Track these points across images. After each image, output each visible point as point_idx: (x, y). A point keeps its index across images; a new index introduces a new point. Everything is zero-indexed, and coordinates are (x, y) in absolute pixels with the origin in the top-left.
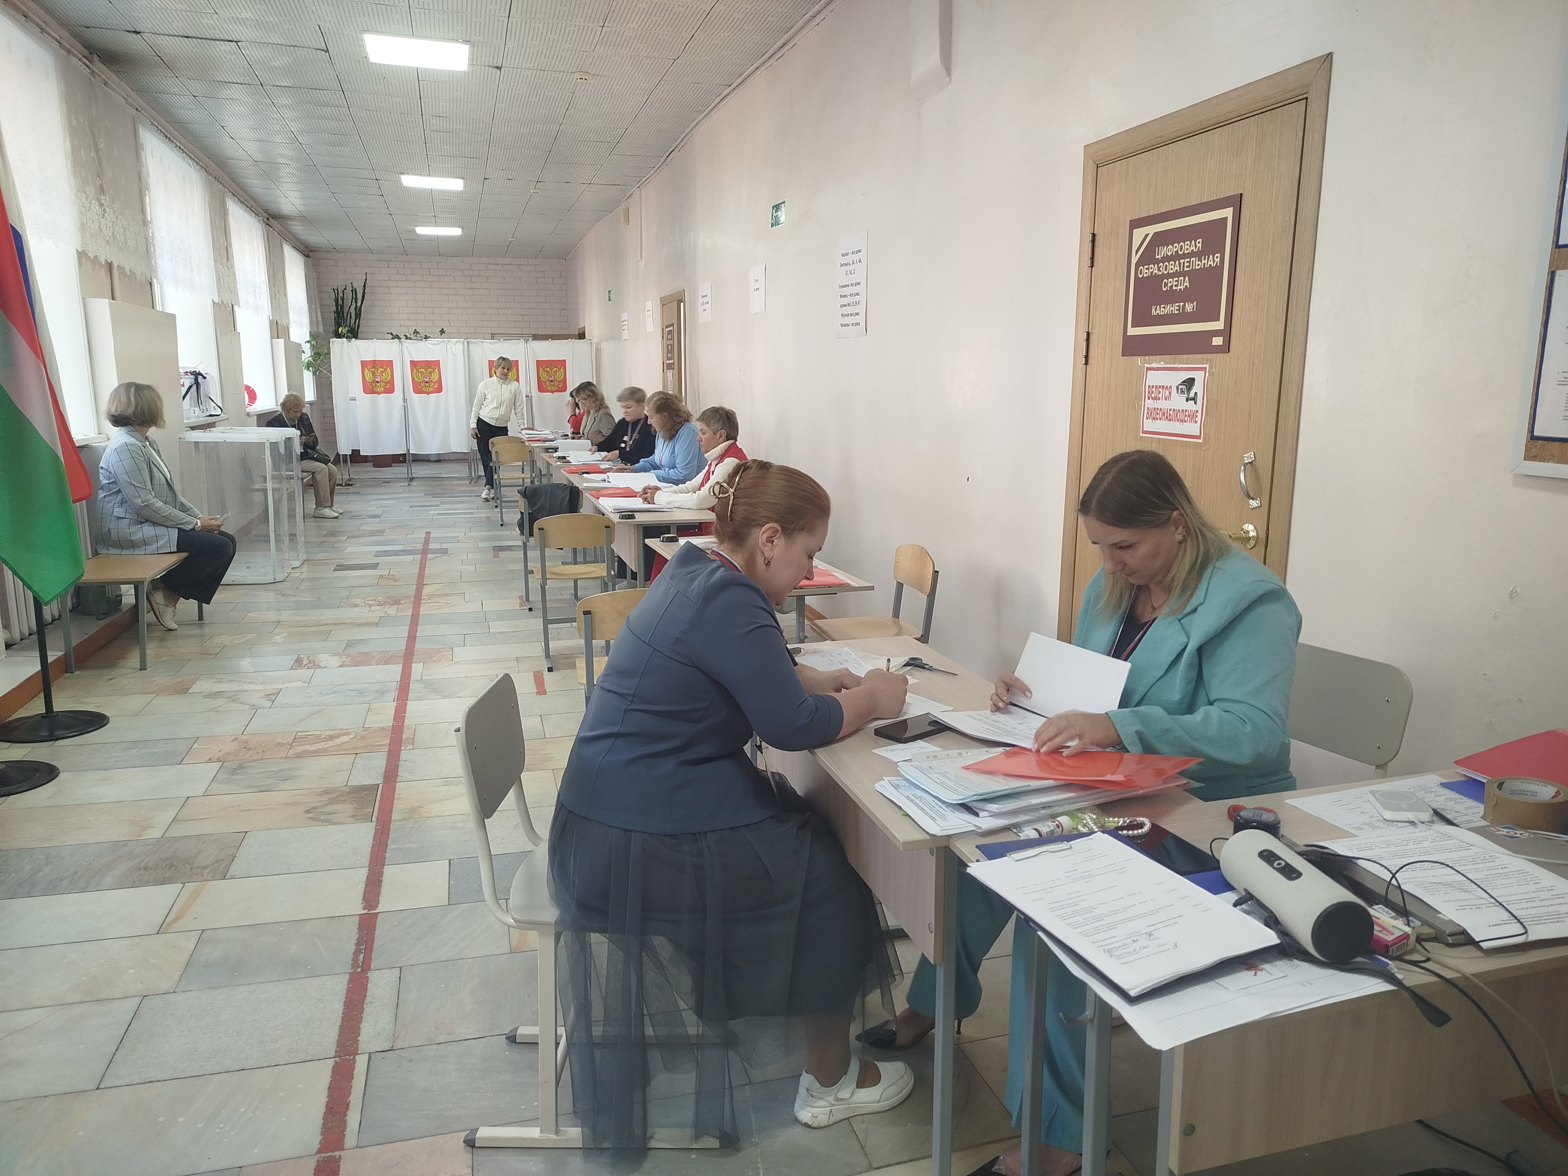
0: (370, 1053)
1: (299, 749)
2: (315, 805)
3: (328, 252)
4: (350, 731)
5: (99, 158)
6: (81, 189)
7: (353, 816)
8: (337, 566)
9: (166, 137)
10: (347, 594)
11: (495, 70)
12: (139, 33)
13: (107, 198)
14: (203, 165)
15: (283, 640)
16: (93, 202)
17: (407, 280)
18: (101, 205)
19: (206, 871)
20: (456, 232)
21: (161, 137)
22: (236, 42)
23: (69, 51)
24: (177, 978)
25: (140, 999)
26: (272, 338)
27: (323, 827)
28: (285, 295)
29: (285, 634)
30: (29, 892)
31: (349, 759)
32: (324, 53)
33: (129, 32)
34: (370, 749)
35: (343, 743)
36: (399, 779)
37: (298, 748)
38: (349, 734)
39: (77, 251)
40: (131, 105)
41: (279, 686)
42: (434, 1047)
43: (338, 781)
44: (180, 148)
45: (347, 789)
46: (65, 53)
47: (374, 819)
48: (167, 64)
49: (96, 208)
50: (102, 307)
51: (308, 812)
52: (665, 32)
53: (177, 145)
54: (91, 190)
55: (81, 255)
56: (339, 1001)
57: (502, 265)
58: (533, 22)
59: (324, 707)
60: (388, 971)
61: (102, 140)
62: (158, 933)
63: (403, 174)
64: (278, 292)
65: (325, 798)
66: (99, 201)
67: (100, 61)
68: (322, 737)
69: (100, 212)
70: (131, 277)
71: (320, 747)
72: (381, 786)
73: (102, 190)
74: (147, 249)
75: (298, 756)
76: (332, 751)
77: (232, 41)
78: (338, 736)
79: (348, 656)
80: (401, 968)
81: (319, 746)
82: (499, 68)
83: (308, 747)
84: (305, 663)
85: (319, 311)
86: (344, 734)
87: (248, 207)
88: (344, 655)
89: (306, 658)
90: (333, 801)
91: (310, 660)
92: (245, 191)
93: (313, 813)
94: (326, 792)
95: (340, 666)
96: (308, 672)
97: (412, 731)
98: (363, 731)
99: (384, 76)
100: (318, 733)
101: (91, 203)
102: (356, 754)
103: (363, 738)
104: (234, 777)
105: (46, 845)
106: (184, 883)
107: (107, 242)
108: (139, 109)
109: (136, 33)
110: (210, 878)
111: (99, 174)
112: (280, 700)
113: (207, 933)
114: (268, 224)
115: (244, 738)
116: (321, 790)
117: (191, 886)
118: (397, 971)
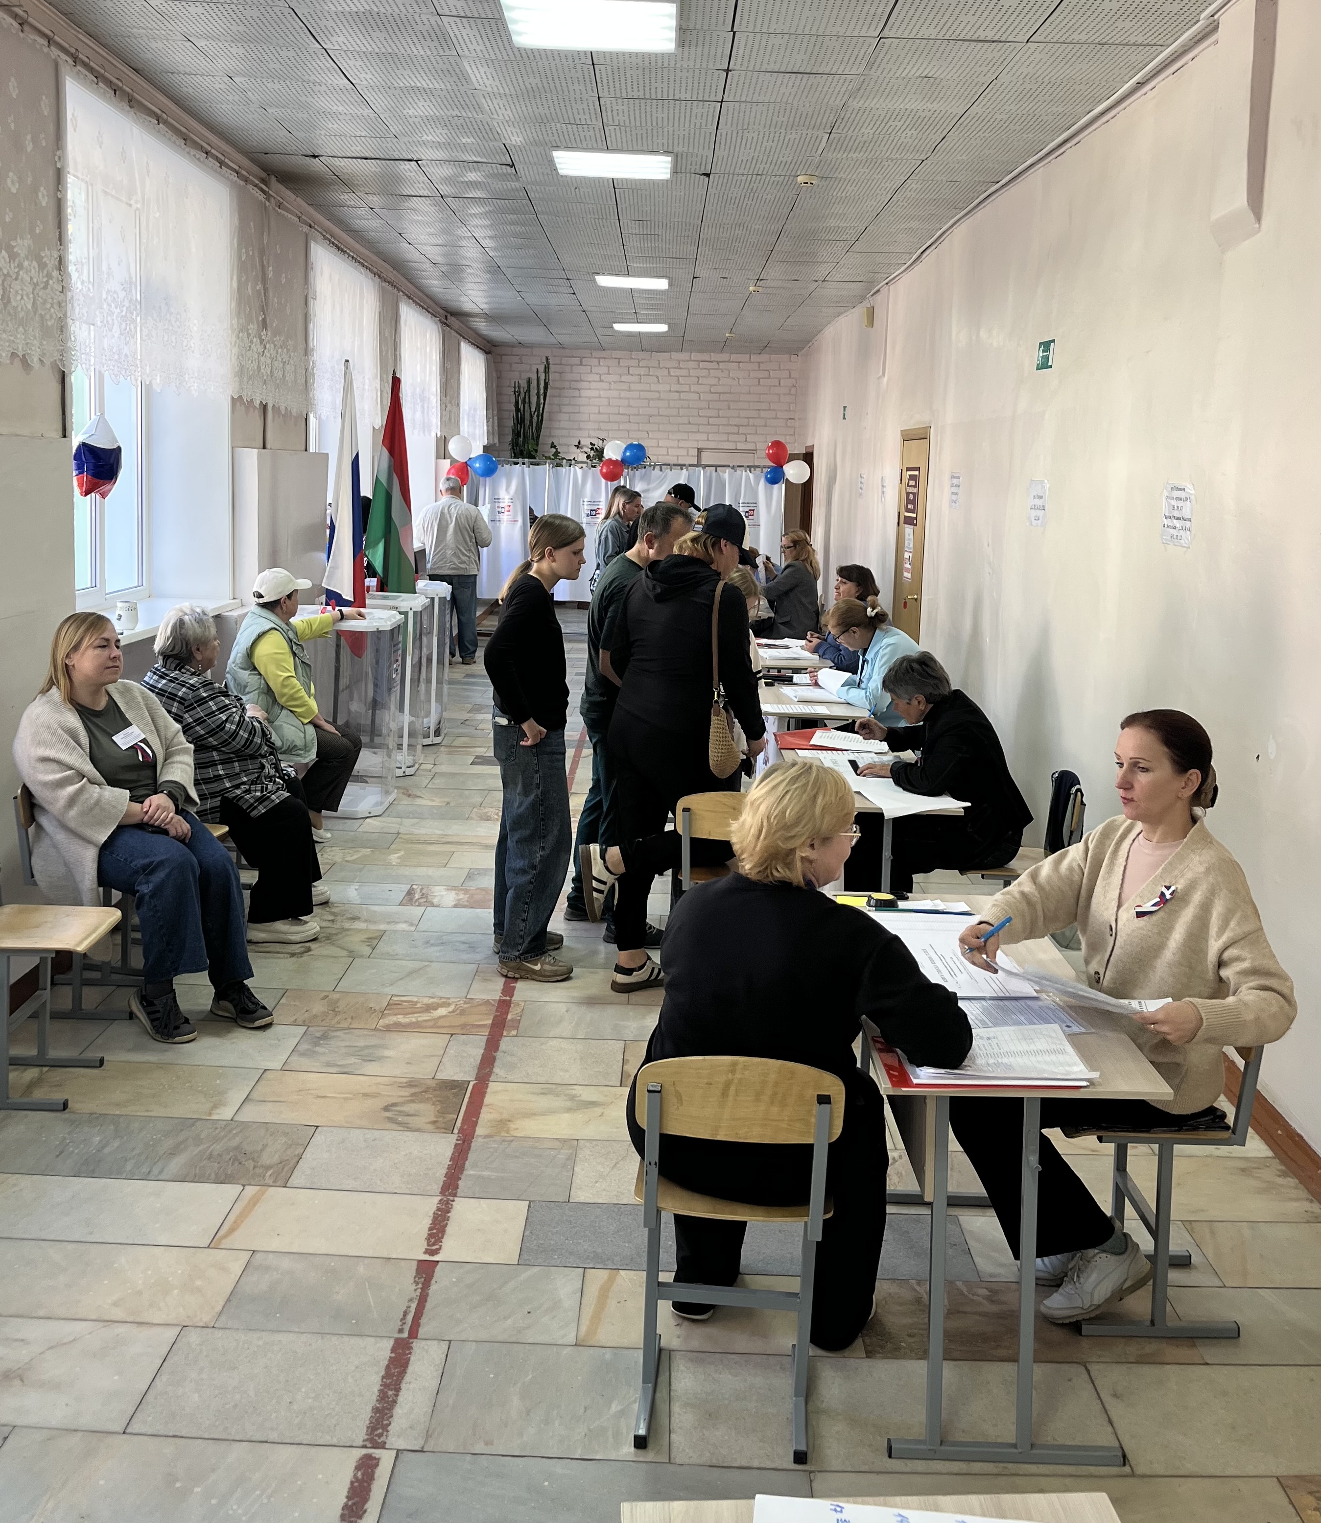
0: (398, 1451)
1: (391, 1020)
2: (394, 1100)
3: (513, 346)
4: (450, 1001)
5: (266, 290)
6: (243, 329)
7: (434, 1122)
8: (477, 757)
9: (339, 248)
10: (481, 800)
11: (702, 177)
12: (317, 156)
13: (269, 333)
14: (375, 270)
15: (399, 861)
16: (255, 340)
17: (601, 381)
18: (262, 341)
19: (270, 1173)
20: (663, 328)
21: (334, 249)
22: (416, 161)
23: (246, 180)
24: (219, 1308)
25: (177, 1330)
26: (438, 457)
27: (398, 1133)
28: (458, 405)
29: (402, 853)
30: (93, 1171)
31: (440, 1041)
32: (508, 168)
33: (307, 156)
34: (467, 1029)
35: (440, 1017)
36: (492, 1078)
37: (390, 1018)
38: (449, 1005)
39: (232, 398)
40: (306, 223)
41: (382, 927)
42: (469, 1457)
43: (424, 1071)
44: (353, 257)
45: (433, 1083)
46: (242, 183)
47: (456, 1131)
48: (346, 183)
49: (257, 347)
50: (251, 457)
51: (386, 1109)
52: (909, 135)
53: (349, 255)
54: (253, 328)
55: (236, 402)
56: (377, 1373)
57: (718, 363)
58: (746, 132)
59: (427, 963)
60: (435, 1342)
61: (271, 268)
62: (208, 1247)
63: (598, 273)
64: (451, 402)
65: (406, 1092)
66: (260, 337)
67: (277, 181)
68: (419, 1005)
69: (261, 350)
70: (285, 416)
71: (414, 1020)
72: (472, 1084)
73: (264, 325)
74: (306, 381)
75: (388, 1029)
76: (426, 1027)
77: (411, 160)
78: (436, 1007)
79: (466, 891)
80: (450, 1341)
81: (412, 1018)
82: (708, 175)
83: (401, 1019)
84: (417, 896)
86: (443, 1005)
87: (423, 308)
88: (462, 890)
89: (419, 890)
90: (415, 1098)
91: (423, 894)
92: (422, 292)
93: (392, 1111)
94: (411, 1084)
95: (456, 906)
96: (418, 911)
97: (519, 1010)
98: (465, 1003)
99: (575, 186)
100: (415, 999)
101: (252, 342)
102: (452, 1035)
103: (463, 1012)
104: (317, 1049)
105: (118, 1112)
106: (244, 1186)
107: (265, 382)
108: (313, 224)
109: (315, 157)
110: (271, 1184)
111: (263, 309)
112: (383, 947)
113: (258, 1256)
114: (445, 323)
115: (336, 996)
116: (404, 1080)
117: (250, 1190)
118: (445, 1345)
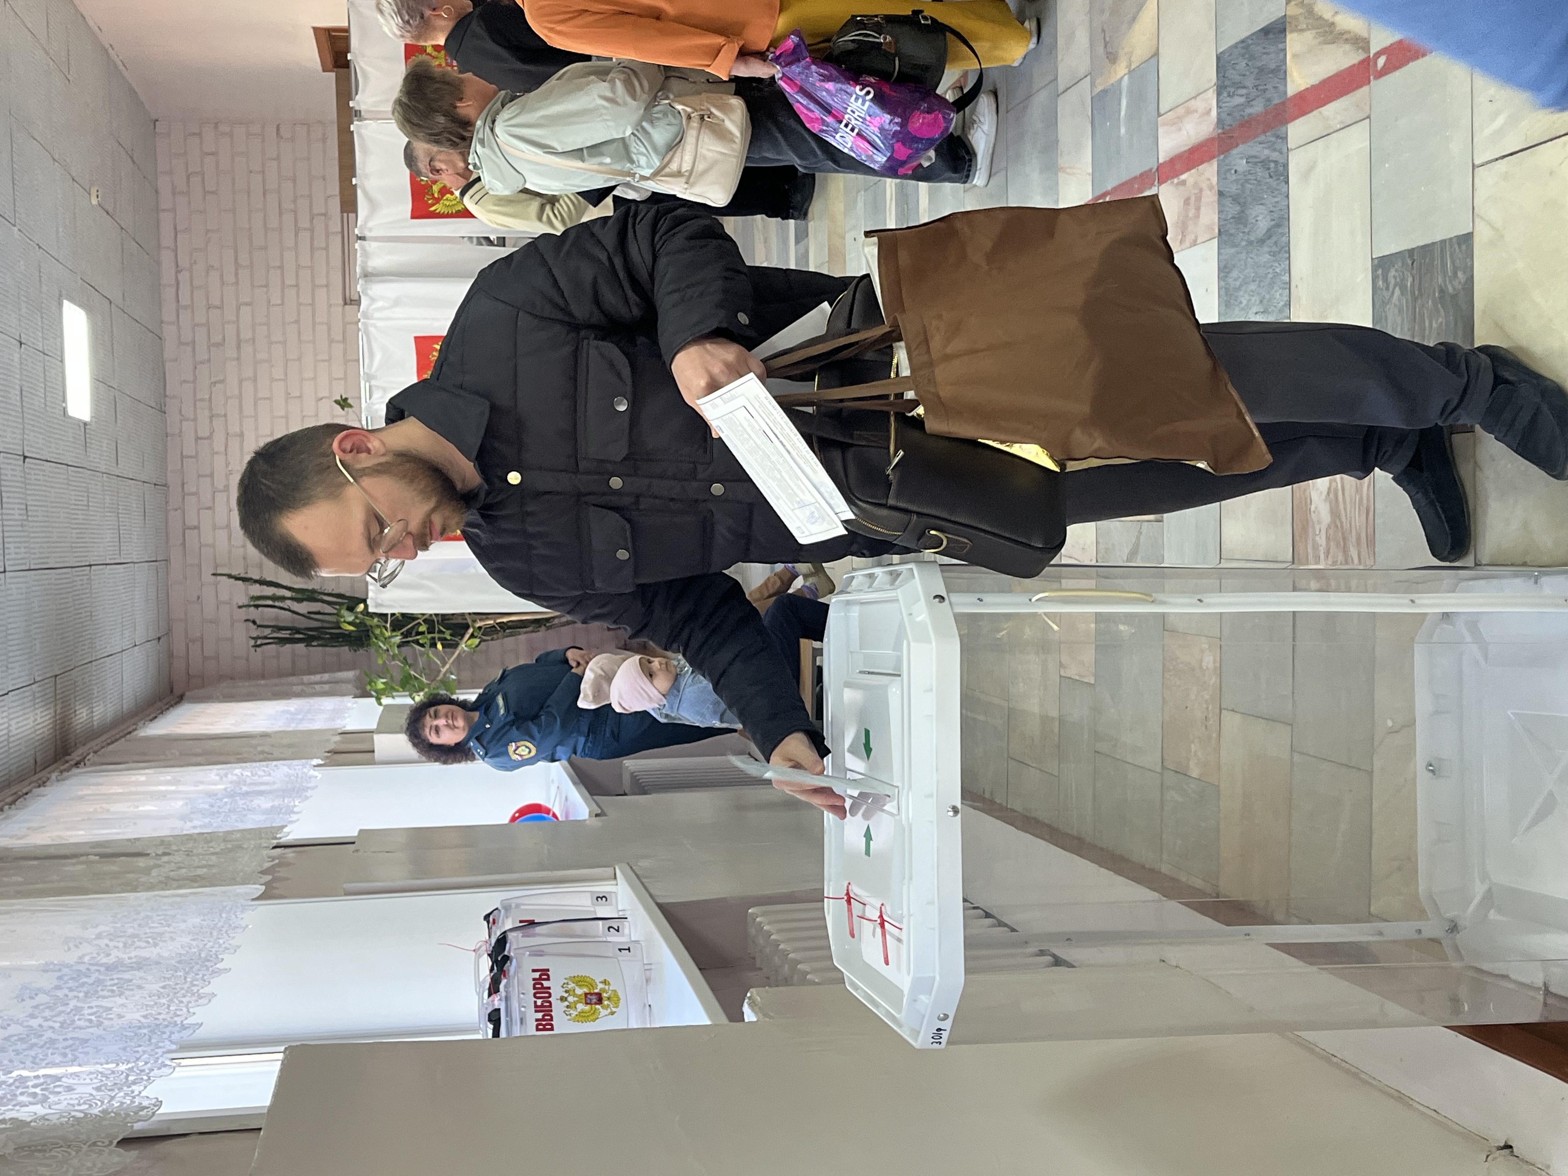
3: (170, 655)
57: (179, 270)
85: (306, 678)
